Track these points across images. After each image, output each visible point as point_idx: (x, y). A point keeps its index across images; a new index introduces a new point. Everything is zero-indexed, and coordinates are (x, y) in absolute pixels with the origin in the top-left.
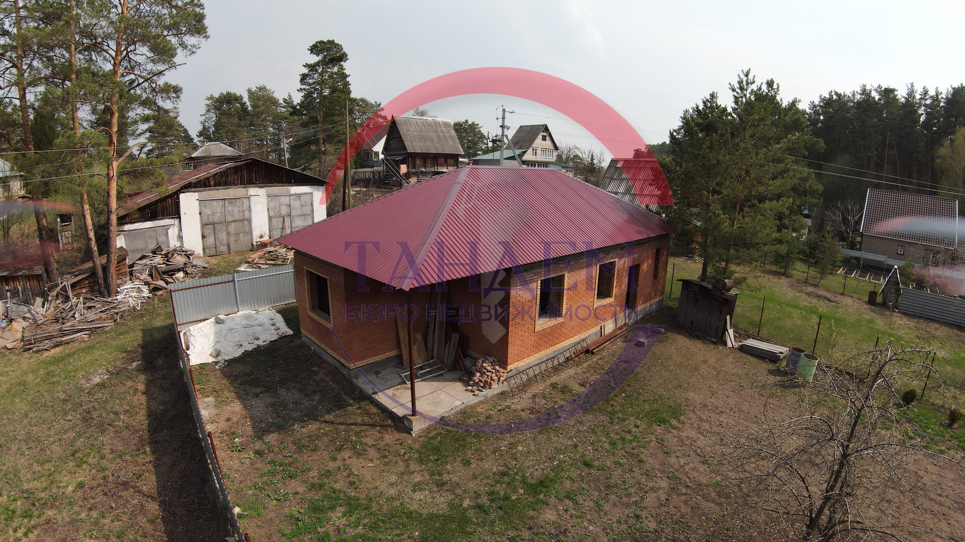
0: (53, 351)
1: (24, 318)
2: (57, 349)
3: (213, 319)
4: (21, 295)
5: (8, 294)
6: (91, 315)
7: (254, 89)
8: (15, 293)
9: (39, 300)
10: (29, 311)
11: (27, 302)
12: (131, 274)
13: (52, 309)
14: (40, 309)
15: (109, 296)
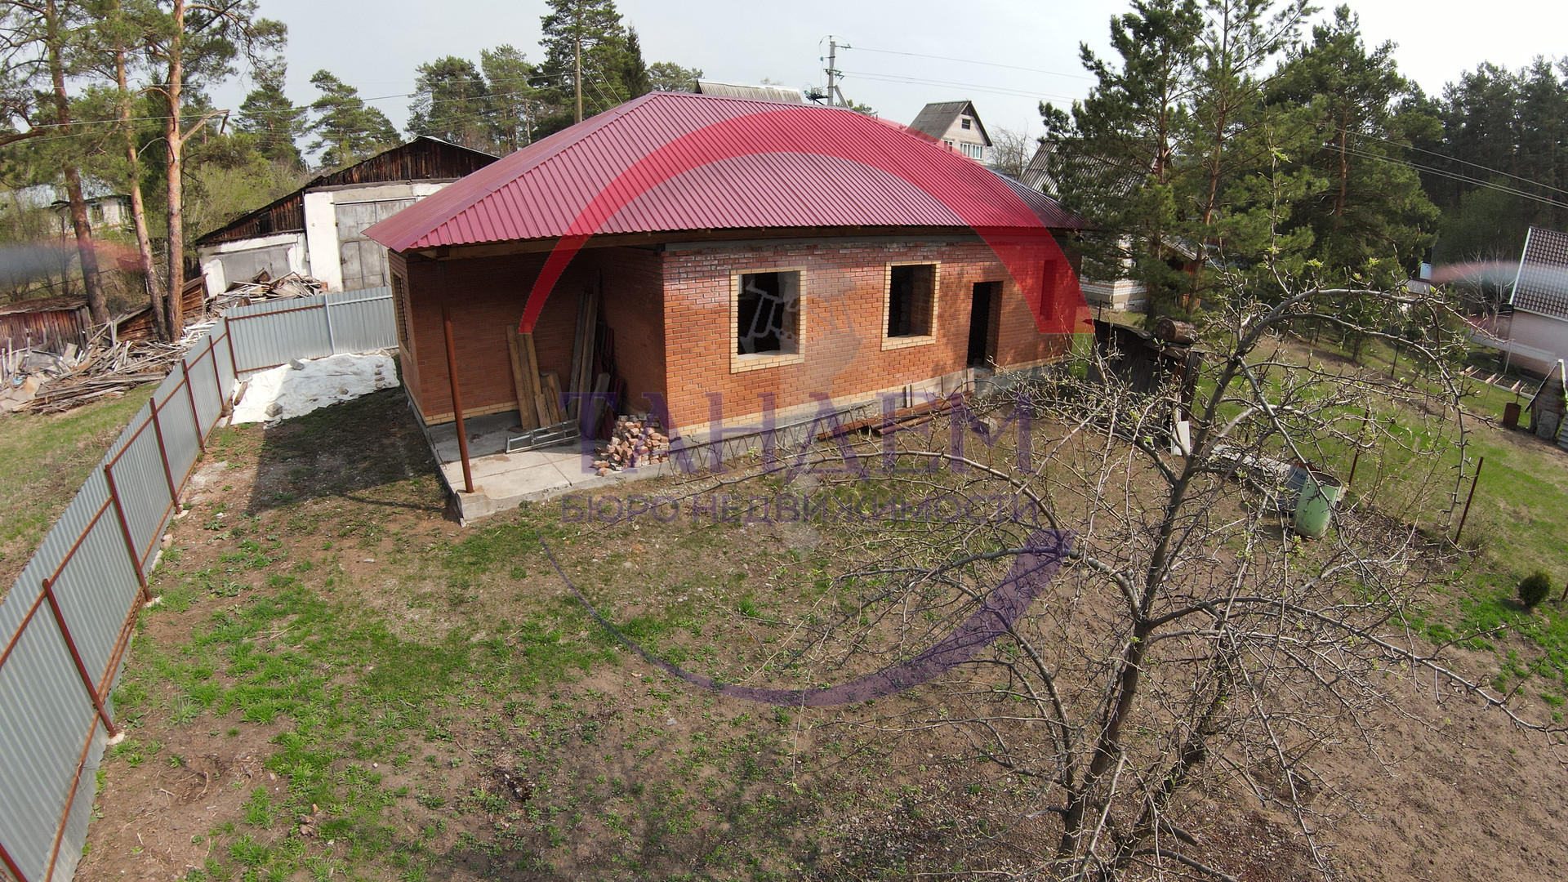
0: (70, 412)
1: (46, 372)
2: (75, 410)
3: (289, 366)
4: (45, 340)
5: (29, 339)
6: (135, 365)
7: (492, 51)
8: (38, 339)
9: (71, 348)
10: (56, 363)
11: (53, 350)
12: (208, 310)
13: (88, 359)
14: (70, 360)
15: (172, 341)
